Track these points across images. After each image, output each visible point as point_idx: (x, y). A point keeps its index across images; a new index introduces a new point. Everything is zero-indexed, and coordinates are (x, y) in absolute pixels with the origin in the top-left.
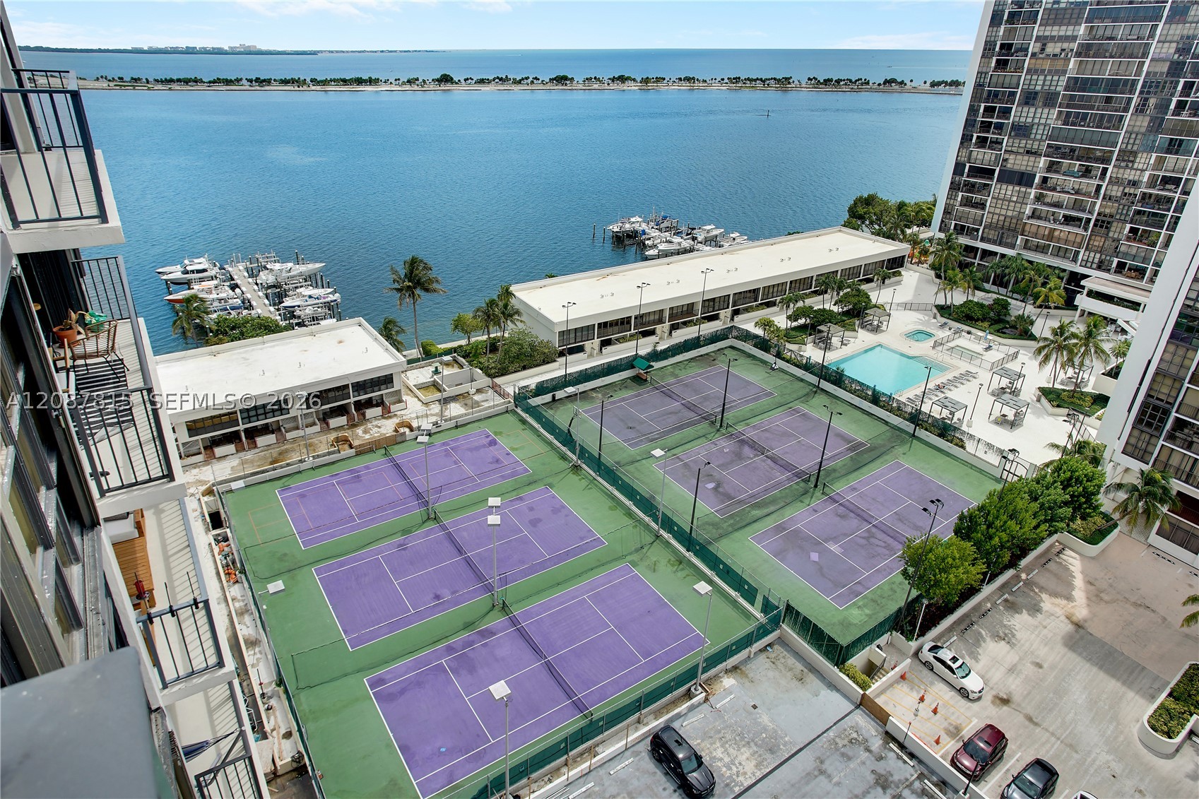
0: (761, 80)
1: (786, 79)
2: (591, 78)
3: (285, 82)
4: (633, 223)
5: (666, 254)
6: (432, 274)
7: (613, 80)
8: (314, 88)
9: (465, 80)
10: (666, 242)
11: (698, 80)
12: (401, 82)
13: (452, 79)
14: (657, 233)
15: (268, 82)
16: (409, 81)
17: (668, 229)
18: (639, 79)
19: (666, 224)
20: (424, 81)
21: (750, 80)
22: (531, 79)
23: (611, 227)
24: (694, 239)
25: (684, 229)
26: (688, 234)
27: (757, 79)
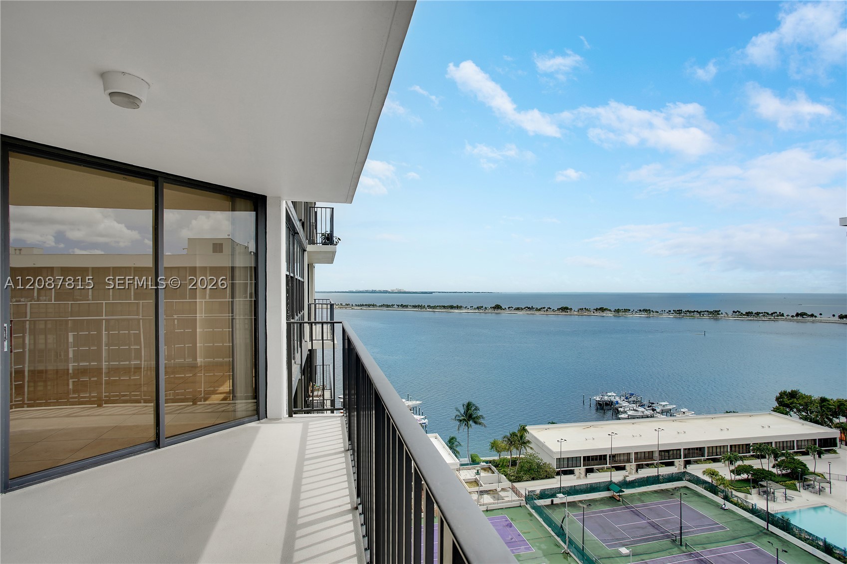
0: (697, 312)
1: (716, 311)
2: (583, 309)
3: (415, 307)
4: (610, 396)
5: (633, 417)
6: (479, 413)
7: (596, 310)
8: (428, 310)
9: (509, 308)
10: (633, 410)
11: (652, 311)
12: (473, 308)
13: (501, 307)
14: (627, 404)
15: (406, 306)
16: (478, 308)
17: (634, 402)
18: (613, 310)
19: (632, 399)
20: (486, 308)
21: (690, 312)
22: (546, 308)
23: (595, 398)
24: (654, 410)
25: (646, 402)
26: (649, 407)
27: (695, 311)
